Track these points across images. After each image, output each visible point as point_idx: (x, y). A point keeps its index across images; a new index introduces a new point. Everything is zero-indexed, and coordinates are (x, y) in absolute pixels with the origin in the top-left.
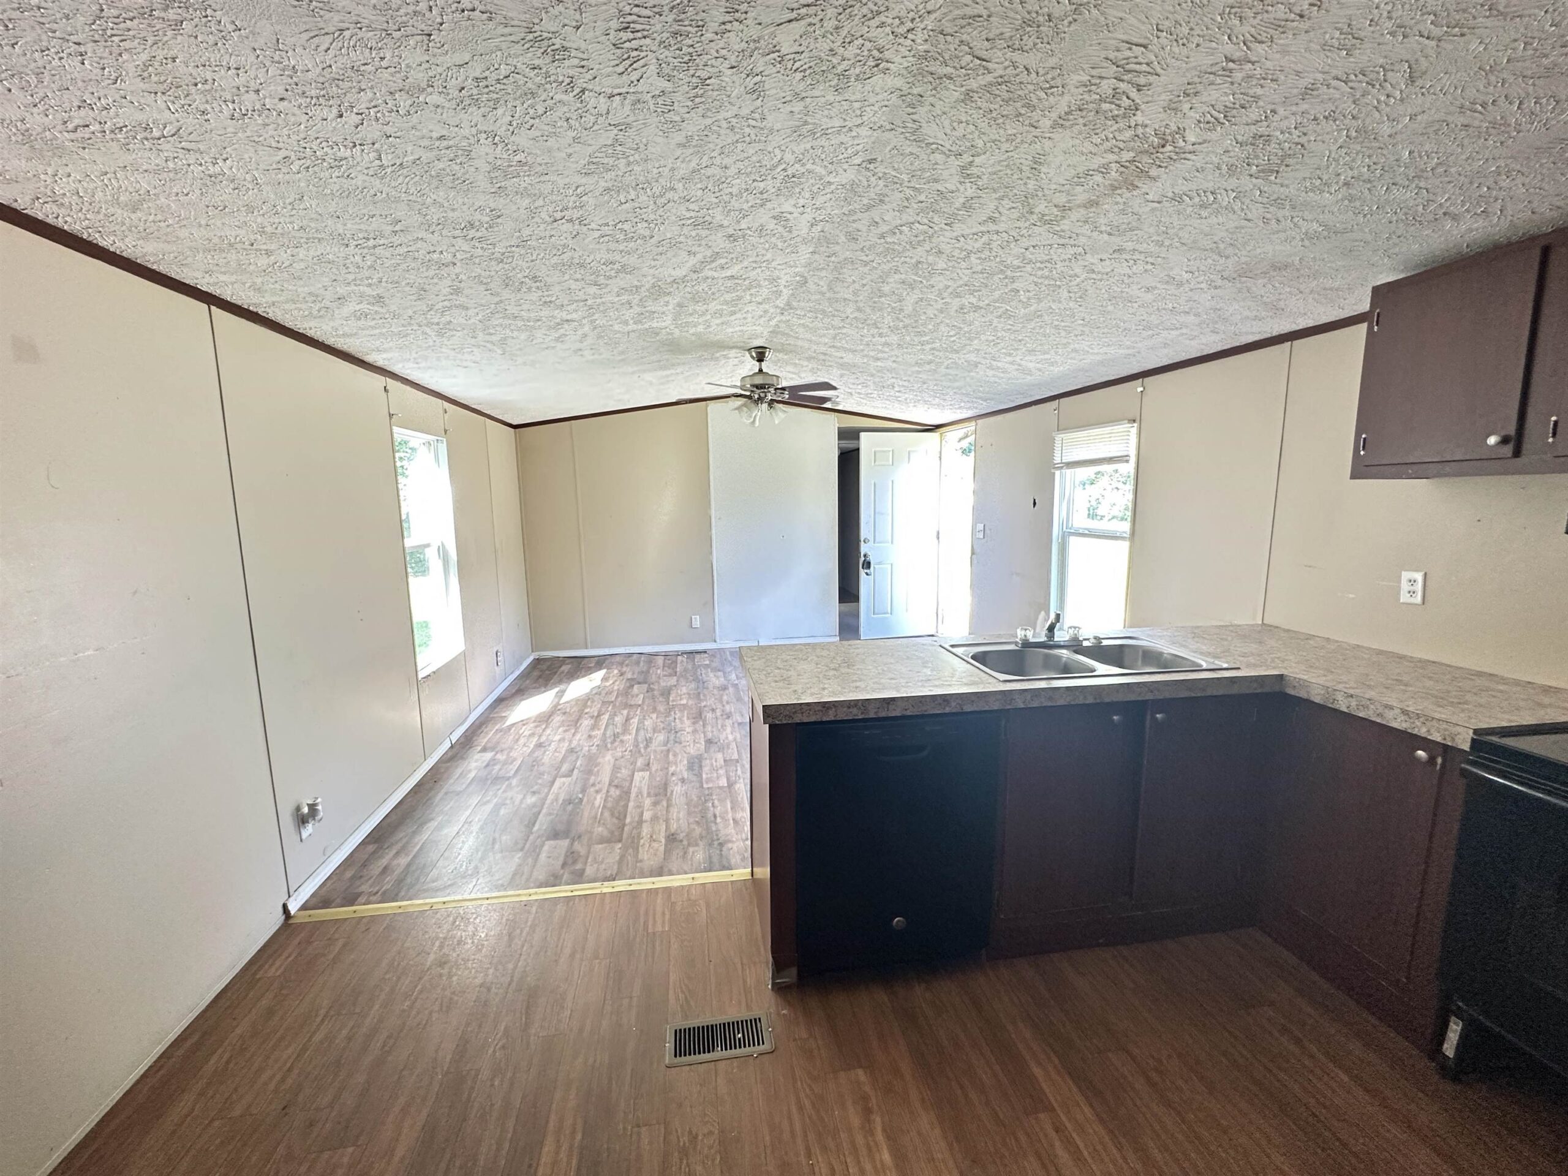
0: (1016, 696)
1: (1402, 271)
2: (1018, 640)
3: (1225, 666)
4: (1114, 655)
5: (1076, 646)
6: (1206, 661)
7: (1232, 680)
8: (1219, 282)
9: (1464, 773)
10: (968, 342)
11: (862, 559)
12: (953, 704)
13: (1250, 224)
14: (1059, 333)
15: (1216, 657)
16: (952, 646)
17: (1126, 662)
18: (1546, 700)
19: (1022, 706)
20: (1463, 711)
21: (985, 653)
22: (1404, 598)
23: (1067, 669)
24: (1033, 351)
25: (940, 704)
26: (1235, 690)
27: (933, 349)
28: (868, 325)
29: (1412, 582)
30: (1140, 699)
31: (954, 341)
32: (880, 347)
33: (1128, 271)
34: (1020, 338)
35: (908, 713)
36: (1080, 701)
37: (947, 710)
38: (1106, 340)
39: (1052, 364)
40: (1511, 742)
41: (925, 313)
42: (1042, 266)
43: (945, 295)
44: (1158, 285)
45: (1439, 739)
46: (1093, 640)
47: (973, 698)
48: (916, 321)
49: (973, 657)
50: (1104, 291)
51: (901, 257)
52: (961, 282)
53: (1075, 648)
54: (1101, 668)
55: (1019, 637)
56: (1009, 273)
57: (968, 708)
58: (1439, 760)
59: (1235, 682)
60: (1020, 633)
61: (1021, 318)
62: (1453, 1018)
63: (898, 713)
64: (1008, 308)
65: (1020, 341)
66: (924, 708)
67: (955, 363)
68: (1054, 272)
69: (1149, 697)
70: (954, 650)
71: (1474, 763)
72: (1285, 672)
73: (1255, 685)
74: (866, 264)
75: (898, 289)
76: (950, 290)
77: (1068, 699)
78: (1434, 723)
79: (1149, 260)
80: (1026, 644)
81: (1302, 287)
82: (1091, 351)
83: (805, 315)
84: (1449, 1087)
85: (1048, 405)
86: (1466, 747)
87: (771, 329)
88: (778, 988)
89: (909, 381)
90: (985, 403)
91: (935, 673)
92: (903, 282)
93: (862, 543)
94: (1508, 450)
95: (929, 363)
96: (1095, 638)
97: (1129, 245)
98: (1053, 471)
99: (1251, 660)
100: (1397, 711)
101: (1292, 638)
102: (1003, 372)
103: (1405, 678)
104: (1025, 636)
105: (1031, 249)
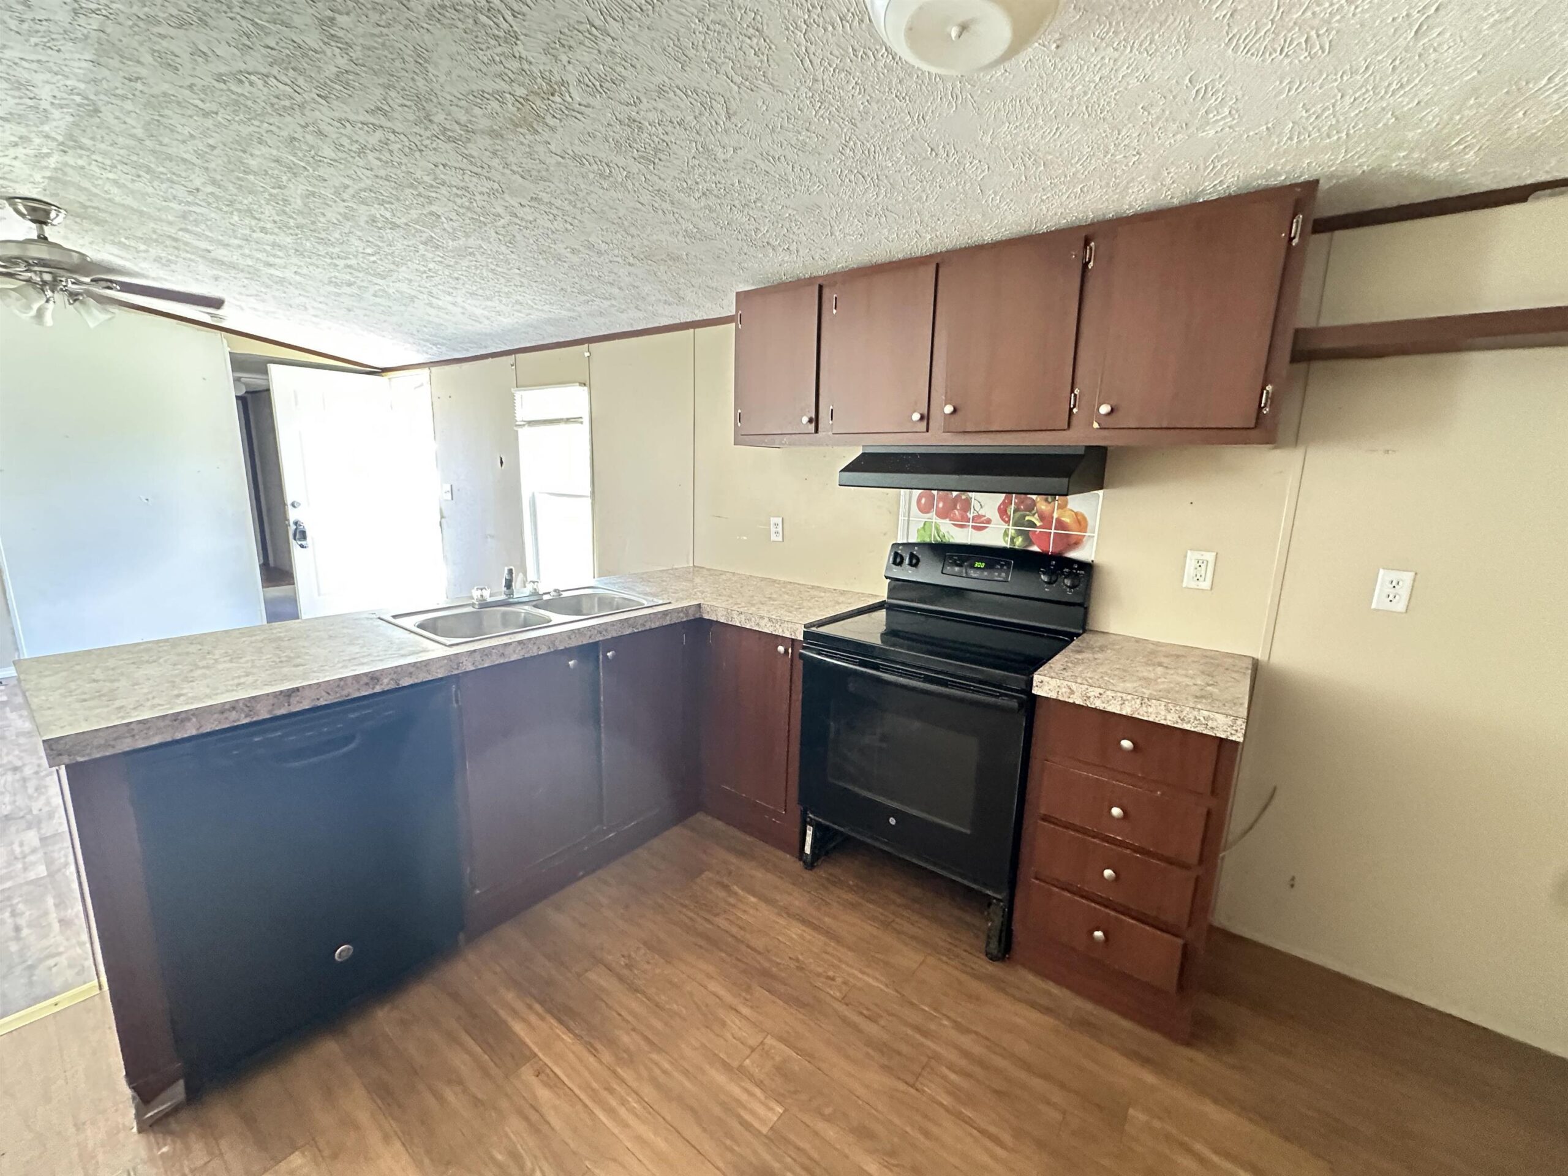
0: (464, 659)
1: (753, 284)
2: (474, 601)
3: (661, 602)
4: (573, 605)
5: (537, 601)
6: (646, 600)
7: (665, 613)
8: (631, 260)
9: (801, 656)
10: (393, 267)
11: (293, 527)
12: (386, 681)
13: (643, 208)
14: (498, 280)
15: (655, 595)
16: (394, 617)
17: (585, 611)
18: (841, 599)
19: (472, 668)
20: (801, 613)
21: (435, 619)
22: (773, 538)
23: (527, 624)
24: (474, 294)
25: (367, 684)
26: (667, 621)
27: (349, 267)
28: (239, 211)
29: (776, 525)
30: (591, 641)
31: (374, 262)
32: (268, 248)
33: (549, 225)
34: (456, 275)
35: (322, 702)
36: (534, 652)
37: (378, 689)
38: (547, 297)
39: (499, 313)
40: (824, 630)
41: (323, 214)
42: (460, 192)
43: (345, 196)
44: (581, 249)
45: (788, 636)
46: (553, 593)
47: (412, 669)
48: (313, 223)
49: (420, 626)
50: (531, 241)
51: (262, 122)
52: (363, 185)
53: (534, 603)
54: (556, 618)
55: (475, 598)
56: (421, 189)
57: (406, 682)
58: (790, 651)
59: (667, 615)
60: (476, 594)
61: (452, 251)
62: (808, 827)
63: (306, 705)
64: (433, 235)
65: (457, 279)
66: (345, 693)
67: (384, 291)
68: (475, 204)
69: (599, 638)
70: (398, 621)
71: (804, 648)
72: (702, 601)
73: (681, 615)
74: (206, 114)
75: (272, 169)
76: (351, 191)
77: (522, 653)
78: (786, 625)
79: (569, 219)
80: (484, 605)
81: (694, 281)
82: (535, 306)
83: (114, 166)
84: (807, 875)
85: (504, 358)
86: (801, 638)
87: (48, 174)
88: (146, 1126)
89: (327, 304)
90: (434, 348)
91: (365, 649)
92: (278, 161)
93: (290, 508)
94: (812, 427)
95: (350, 284)
96: (555, 591)
97: (546, 197)
98: (516, 429)
99: (680, 595)
100: (766, 620)
101: (711, 575)
102: (447, 313)
103: (774, 596)
104: (482, 596)
105: (441, 167)
